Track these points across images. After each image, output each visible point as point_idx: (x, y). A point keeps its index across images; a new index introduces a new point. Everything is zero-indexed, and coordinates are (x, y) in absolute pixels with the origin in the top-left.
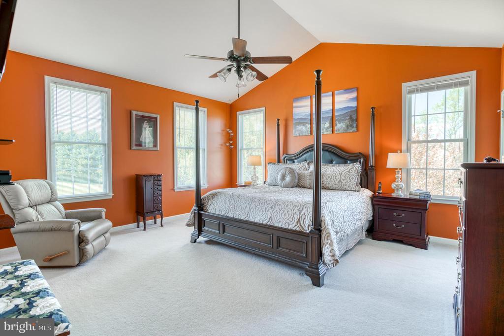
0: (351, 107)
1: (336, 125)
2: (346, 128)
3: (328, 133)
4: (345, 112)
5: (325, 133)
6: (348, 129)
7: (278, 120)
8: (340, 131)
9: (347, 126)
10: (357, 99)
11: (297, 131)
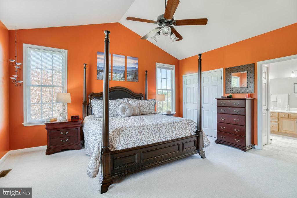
0: (136, 68)
1: (127, 76)
2: (133, 79)
3: (122, 80)
4: (132, 70)
5: (121, 80)
6: (134, 80)
7: (86, 64)
8: (130, 80)
9: (133, 78)
10: (138, 64)
11: (101, 76)
